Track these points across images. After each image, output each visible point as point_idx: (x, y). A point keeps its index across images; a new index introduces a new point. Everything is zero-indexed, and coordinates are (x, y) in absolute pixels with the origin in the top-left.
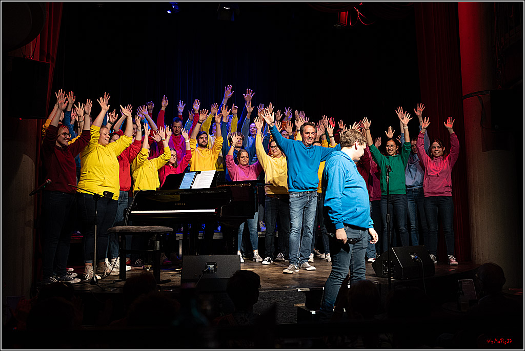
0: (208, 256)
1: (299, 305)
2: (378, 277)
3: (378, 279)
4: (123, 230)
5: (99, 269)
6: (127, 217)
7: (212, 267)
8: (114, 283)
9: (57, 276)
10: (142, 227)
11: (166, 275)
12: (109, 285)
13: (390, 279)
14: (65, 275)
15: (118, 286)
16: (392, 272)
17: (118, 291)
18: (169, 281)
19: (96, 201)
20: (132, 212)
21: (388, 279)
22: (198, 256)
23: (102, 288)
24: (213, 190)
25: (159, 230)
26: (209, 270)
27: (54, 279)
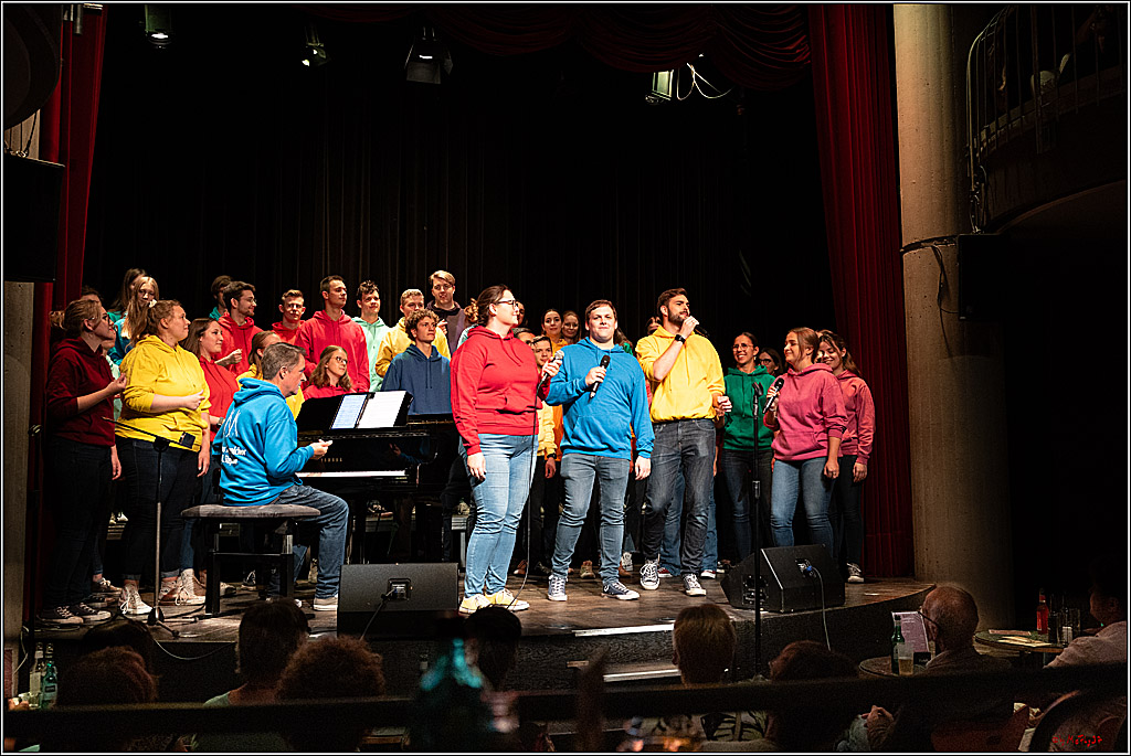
0: (392, 565)
1: (577, 664)
2: (734, 606)
4: (215, 513)
7: (399, 587)
8: (195, 622)
12: (186, 626)
13: (758, 611)
15: (204, 628)
16: (762, 598)
19: (160, 452)
21: (754, 612)
22: (372, 566)
23: (173, 632)
24: (400, 431)
25: (293, 512)
26: (395, 593)
27: (65, 612)
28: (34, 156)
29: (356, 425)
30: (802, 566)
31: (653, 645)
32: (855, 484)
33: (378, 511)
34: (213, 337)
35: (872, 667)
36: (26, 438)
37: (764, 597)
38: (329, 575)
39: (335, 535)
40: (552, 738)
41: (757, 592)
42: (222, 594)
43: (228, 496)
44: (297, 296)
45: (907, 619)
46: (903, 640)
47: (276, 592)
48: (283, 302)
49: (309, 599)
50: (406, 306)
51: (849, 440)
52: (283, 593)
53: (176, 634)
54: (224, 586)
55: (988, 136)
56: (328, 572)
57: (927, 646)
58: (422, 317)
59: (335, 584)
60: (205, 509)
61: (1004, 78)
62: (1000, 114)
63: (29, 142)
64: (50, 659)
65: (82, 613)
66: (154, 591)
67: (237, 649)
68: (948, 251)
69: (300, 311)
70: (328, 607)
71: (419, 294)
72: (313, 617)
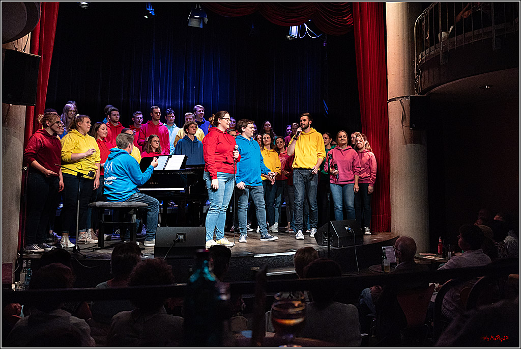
1: (255, 269)
3: (319, 247)
4: (102, 205)
7: (181, 237)
8: (93, 251)
13: (329, 247)
19: (80, 179)
22: (169, 228)
23: (84, 255)
24: (182, 171)
25: (136, 205)
26: (179, 239)
27: (36, 246)
28: (28, 52)
29: (164, 169)
30: (347, 228)
31: (286, 260)
32: (368, 195)
33: (172, 205)
34: (103, 131)
35: (374, 269)
36: (21, 172)
37: (331, 241)
38: (151, 231)
39: (155, 214)
40: (244, 299)
41: (329, 239)
42: (105, 239)
43: (108, 198)
44: (140, 114)
45: (388, 249)
46: (386, 258)
47: (129, 238)
48: (134, 117)
49: (142, 242)
51: (367, 177)
52: (131, 239)
53: (85, 256)
54: (106, 236)
55: (422, 57)
56: (150, 230)
57: (395, 260)
58: (191, 124)
59: (154, 235)
60: (99, 203)
61: (428, 34)
62: (427, 48)
63: (26, 46)
65: (44, 247)
66: (76, 238)
67: (111, 262)
68: (406, 102)
69: (142, 120)
70: (150, 244)
71: (192, 115)
72: (144, 249)
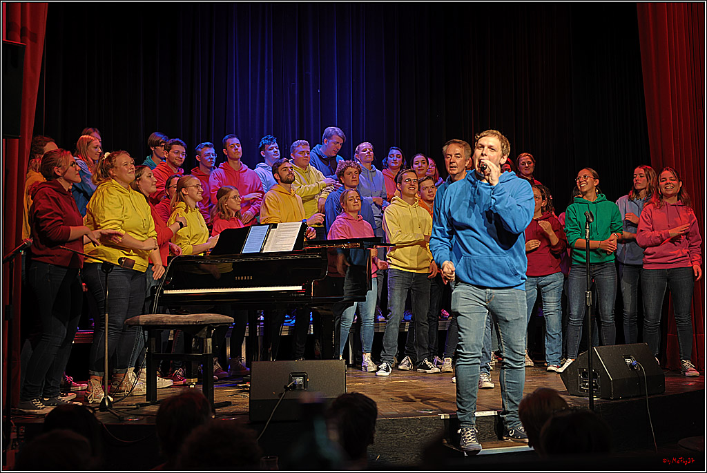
0: (293, 361)
2: (571, 395)
3: (571, 399)
4: (150, 322)
5: (112, 384)
6: (156, 300)
7: (299, 380)
8: (137, 408)
9: (44, 397)
10: (182, 316)
11: (222, 394)
12: (129, 412)
13: (591, 398)
14: (57, 396)
15: (144, 413)
16: (594, 387)
17: (144, 422)
18: (228, 404)
19: (107, 273)
20: (165, 292)
21: (588, 398)
22: (278, 362)
23: (119, 417)
24: (298, 254)
25: (212, 320)
26: (294, 385)
29: (261, 250)
30: (628, 361)
34: (148, 180)
37: (596, 387)
41: (591, 383)
50: (296, 154)
53: (121, 419)
60: (143, 318)
64: (22, 439)
71: (307, 145)
